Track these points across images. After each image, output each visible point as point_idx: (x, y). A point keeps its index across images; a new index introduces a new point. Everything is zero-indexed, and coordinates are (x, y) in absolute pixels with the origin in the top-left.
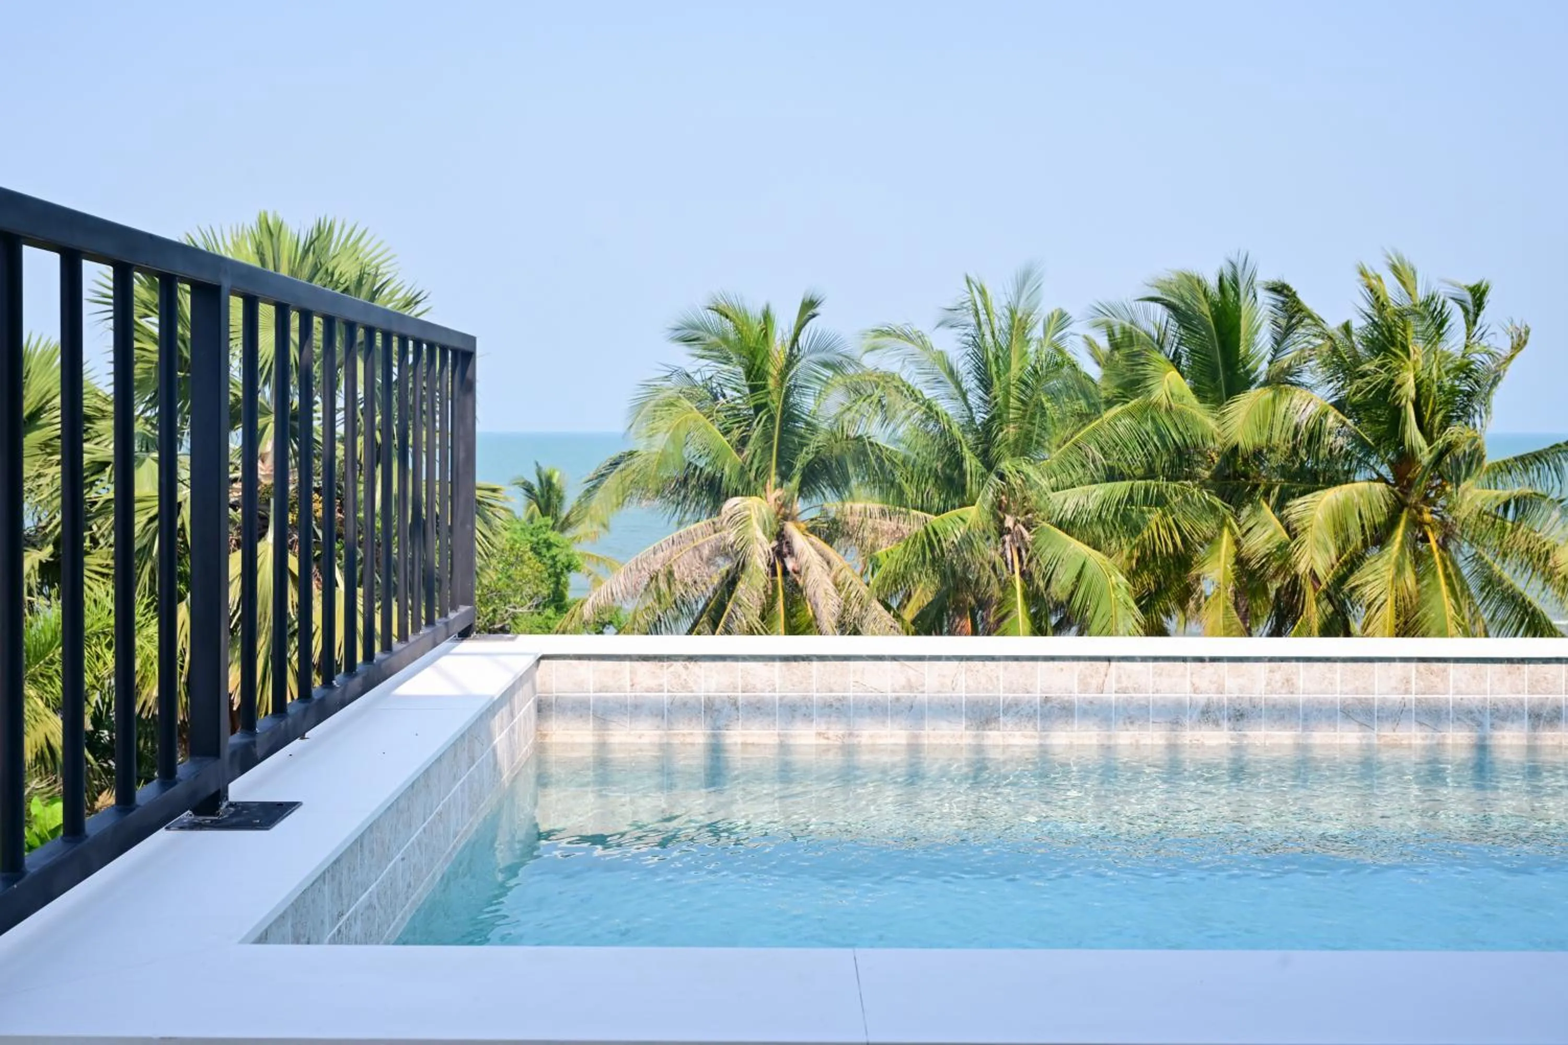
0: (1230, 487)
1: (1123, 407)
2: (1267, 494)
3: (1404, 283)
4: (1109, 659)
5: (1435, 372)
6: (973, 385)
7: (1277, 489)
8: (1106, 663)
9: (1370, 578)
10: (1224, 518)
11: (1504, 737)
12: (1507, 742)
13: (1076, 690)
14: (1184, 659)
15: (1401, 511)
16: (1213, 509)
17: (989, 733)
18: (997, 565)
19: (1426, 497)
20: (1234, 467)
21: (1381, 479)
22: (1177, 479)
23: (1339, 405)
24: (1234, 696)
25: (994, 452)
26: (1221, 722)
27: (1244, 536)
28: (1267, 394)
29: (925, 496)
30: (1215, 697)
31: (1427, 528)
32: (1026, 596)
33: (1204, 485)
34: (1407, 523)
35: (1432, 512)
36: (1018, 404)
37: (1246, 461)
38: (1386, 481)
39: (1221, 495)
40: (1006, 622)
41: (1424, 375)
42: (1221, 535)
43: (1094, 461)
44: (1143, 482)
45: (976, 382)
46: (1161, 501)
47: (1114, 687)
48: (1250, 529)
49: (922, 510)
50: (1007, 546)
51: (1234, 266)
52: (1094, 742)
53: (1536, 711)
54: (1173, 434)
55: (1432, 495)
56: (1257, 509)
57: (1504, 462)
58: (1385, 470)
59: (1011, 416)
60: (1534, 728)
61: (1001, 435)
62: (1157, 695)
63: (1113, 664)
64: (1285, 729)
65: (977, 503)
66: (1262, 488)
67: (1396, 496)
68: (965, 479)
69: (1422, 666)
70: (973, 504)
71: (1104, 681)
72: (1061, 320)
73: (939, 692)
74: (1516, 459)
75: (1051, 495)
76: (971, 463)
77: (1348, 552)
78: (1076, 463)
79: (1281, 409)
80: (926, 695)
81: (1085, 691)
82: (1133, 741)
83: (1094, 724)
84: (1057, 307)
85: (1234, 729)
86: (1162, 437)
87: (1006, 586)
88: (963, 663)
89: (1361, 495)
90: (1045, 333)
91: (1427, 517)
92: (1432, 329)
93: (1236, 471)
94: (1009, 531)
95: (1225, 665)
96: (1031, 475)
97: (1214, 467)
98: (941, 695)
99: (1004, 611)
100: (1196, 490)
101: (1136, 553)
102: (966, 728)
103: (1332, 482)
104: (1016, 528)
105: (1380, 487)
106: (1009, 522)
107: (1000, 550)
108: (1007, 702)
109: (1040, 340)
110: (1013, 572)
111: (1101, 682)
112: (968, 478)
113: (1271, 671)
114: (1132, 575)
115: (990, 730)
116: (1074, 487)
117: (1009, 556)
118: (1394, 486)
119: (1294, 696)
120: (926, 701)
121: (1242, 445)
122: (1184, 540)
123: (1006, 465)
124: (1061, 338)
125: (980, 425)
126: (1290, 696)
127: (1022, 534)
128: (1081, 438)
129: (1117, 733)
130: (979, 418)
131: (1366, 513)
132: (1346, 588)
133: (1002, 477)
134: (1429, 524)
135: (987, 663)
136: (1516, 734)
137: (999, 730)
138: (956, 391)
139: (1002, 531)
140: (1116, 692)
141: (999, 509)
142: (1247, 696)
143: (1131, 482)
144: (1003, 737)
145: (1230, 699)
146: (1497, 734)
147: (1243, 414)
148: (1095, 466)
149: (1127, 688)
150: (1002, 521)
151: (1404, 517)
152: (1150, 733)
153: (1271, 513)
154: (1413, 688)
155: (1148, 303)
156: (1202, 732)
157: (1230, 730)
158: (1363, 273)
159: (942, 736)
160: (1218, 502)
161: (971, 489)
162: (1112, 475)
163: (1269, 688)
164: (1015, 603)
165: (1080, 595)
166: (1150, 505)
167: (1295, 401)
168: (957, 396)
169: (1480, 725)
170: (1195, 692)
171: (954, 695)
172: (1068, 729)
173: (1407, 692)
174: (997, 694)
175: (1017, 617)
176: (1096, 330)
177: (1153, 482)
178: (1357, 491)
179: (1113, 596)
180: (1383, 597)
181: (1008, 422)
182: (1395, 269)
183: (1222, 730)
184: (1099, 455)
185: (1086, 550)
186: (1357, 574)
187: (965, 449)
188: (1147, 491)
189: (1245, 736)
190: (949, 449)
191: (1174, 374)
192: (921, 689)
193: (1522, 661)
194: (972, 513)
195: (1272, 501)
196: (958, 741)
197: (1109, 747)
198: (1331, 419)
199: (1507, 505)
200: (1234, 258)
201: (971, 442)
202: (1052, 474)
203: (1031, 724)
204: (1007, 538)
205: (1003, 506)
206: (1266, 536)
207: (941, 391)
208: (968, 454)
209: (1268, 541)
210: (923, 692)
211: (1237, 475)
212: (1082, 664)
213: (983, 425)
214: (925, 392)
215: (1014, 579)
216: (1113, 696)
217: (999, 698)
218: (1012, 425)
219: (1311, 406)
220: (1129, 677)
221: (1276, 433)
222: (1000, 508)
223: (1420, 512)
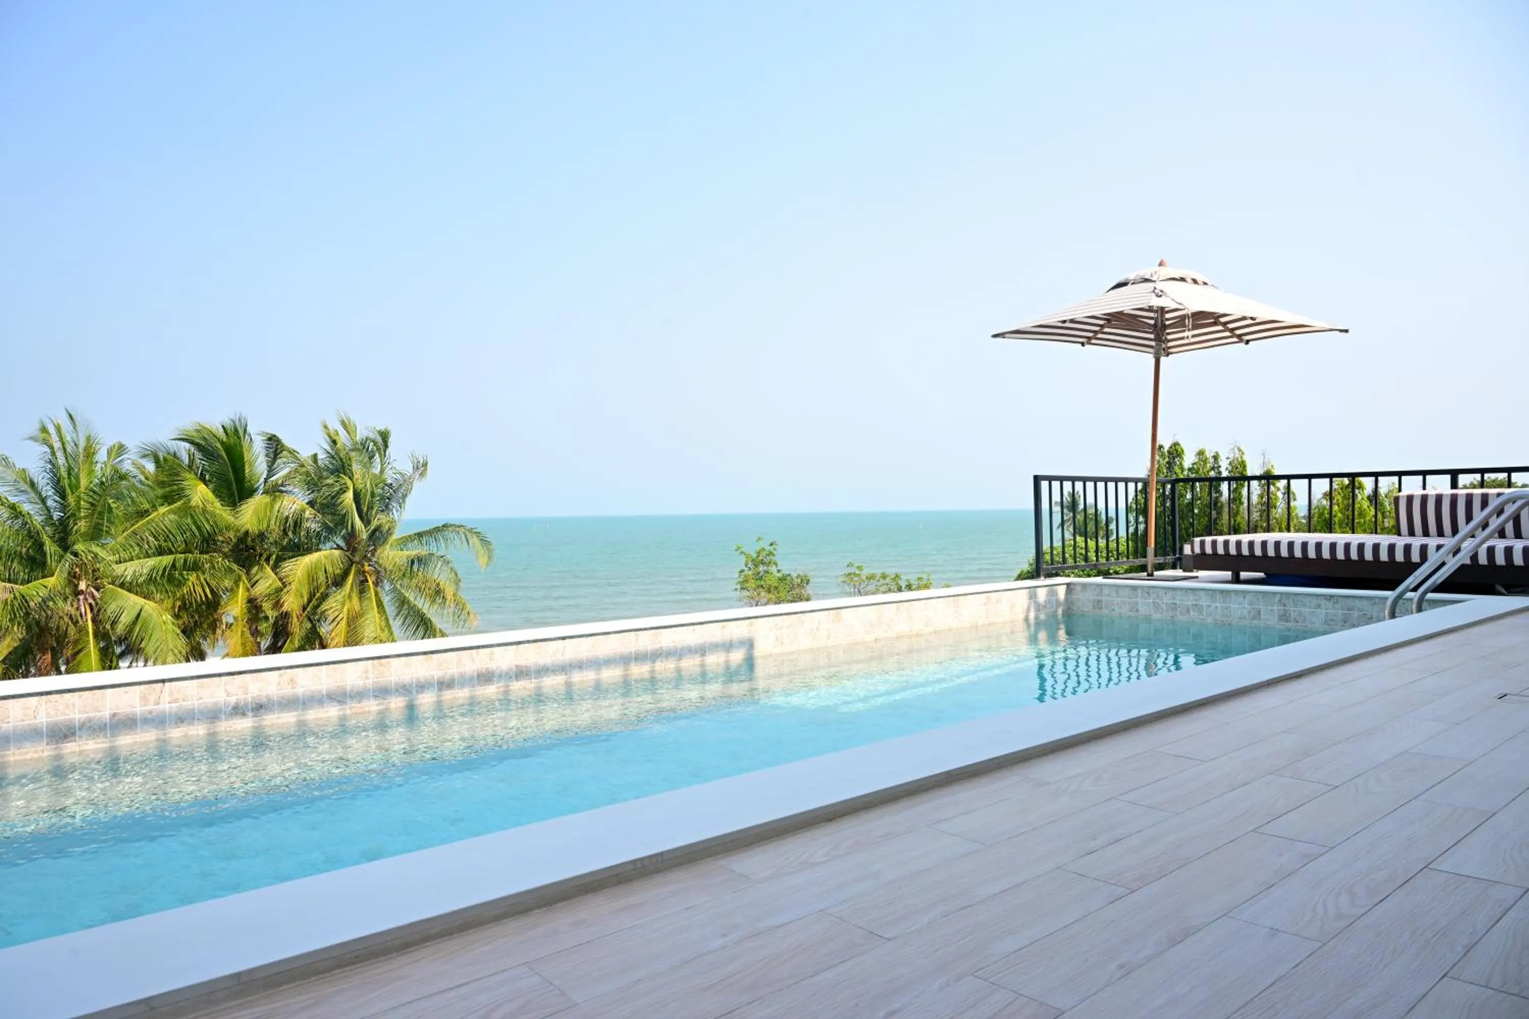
0: (243, 557)
1: (168, 508)
2: (268, 560)
3: (348, 433)
4: (163, 681)
5: (368, 484)
6: (50, 493)
7: (274, 557)
8: (162, 684)
9: (334, 605)
10: (240, 577)
11: (424, 698)
12: (426, 701)
13: (138, 705)
14: (220, 675)
15: (352, 566)
16: (231, 570)
17: (68, 745)
18: (73, 616)
19: (366, 556)
20: (246, 543)
21: (339, 547)
22: (207, 553)
23: (311, 504)
24: (255, 695)
25: (71, 538)
26: (247, 712)
27: (252, 587)
28: (267, 499)
29: (12, 571)
30: (242, 697)
31: (367, 574)
32: (96, 635)
33: (226, 556)
34: (355, 572)
35: (369, 565)
36: (88, 506)
37: (253, 540)
38: (342, 549)
39: (237, 562)
40: (81, 655)
41: (361, 486)
42: (238, 587)
43: (148, 543)
44: (183, 555)
45: (53, 491)
46: (196, 567)
47: (168, 699)
48: (257, 582)
49: (10, 581)
50: (81, 603)
51: (234, 422)
52: (153, 738)
53: (441, 680)
54: (206, 525)
55: (369, 555)
56: (262, 568)
57: (409, 536)
58: (341, 543)
59: (82, 514)
60: (440, 690)
61: (76, 527)
62: (201, 701)
63: (167, 684)
64: (291, 711)
65: (56, 573)
66: (265, 556)
67: (349, 558)
68: (46, 558)
69: (376, 662)
70: (52, 575)
71: (159, 697)
72: (121, 449)
73: (23, 720)
74: (415, 534)
75: (115, 566)
76: (50, 547)
77: (320, 591)
78: (133, 544)
79: (277, 507)
80: (11, 724)
81: (146, 705)
82: (183, 734)
83: (153, 727)
84: (117, 441)
85: (256, 716)
86: (198, 528)
87: (82, 630)
88: (43, 697)
89: (326, 558)
90: (109, 458)
91: (367, 568)
92: (367, 459)
93: (247, 546)
94: (82, 592)
95: (248, 676)
96: (100, 553)
97: (232, 544)
98: (24, 723)
99: (80, 647)
100: (220, 559)
101: (178, 603)
102: (47, 744)
103: (309, 551)
104: (88, 590)
105: (337, 553)
106: (82, 586)
107: (75, 606)
108: (82, 720)
109: (105, 463)
110: (87, 621)
111: (157, 697)
112: (49, 557)
113: (280, 676)
114: (177, 616)
115: (68, 742)
116: (133, 560)
117: (83, 610)
118: (348, 550)
119: (295, 690)
120: (11, 728)
121: (250, 530)
122: (212, 591)
123: (79, 547)
124: (121, 461)
125: (57, 520)
126: (292, 690)
127: (92, 593)
128: (138, 528)
129: (171, 730)
130: (56, 515)
131: (330, 570)
132: (319, 611)
133: (76, 554)
134: (368, 572)
135: (64, 695)
136: (430, 695)
137: (75, 741)
138: (36, 497)
139: (77, 593)
140: (169, 703)
141: (73, 578)
142: (264, 693)
143: (174, 556)
144: (80, 746)
145: (253, 697)
146: (420, 696)
147: (250, 512)
148: (149, 546)
149: (178, 699)
150: (76, 586)
151: (353, 569)
152: (195, 727)
153: (271, 572)
154: (371, 675)
155: (177, 441)
156: (234, 721)
157: (253, 717)
158: (326, 427)
159: (27, 753)
160: (235, 567)
161: (51, 565)
162: (160, 552)
163: (279, 687)
164: (89, 641)
165: (137, 629)
166: (188, 570)
167: (284, 503)
168: (38, 500)
169: (410, 692)
170: (228, 696)
171: (36, 721)
172: (133, 732)
173: (367, 678)
174: (72, 716)
175: (90, 651)
176: (145, 459)
177: (190, 555)
178: (324, 555)
179: (164, 628)
180: (341, 616)
181: (80, 519)
182: (343, 423)
183: (248, 717)
184: (151, 539)
185: (140, 601)
186: (325, 604)
187: (45, 537)
188: (185, 561)
189: (264, 719)
190: (31, 537)
191: (202, 487)
192: (6, 720)
193: (432, 652)
194: (51, 581)
195: (272, 562)
196: (41, 754)
197: (165, 741)
198: (307, 513)
199: (413, 562)
200: (234, 418)
201: (50, 533)
202: (114, 552)
203: (102, 733)
204: (81, 597)
205: (77, 575)
206: (267, 585)
207: (23, 497)
208: (47, 542)
209: (268, 587)
210: (9, 723)
211: (248, 549)
212: (143, 687)
213: (61, 519)
214: (10, 499)
215: (87, 625)
216: (167, 706)
217: (75, 719)
218: (84, 521)
219: (295, 505)
220: (179, 691)
221: (273, 522)
222: (75, 577)
223: (363, 566)
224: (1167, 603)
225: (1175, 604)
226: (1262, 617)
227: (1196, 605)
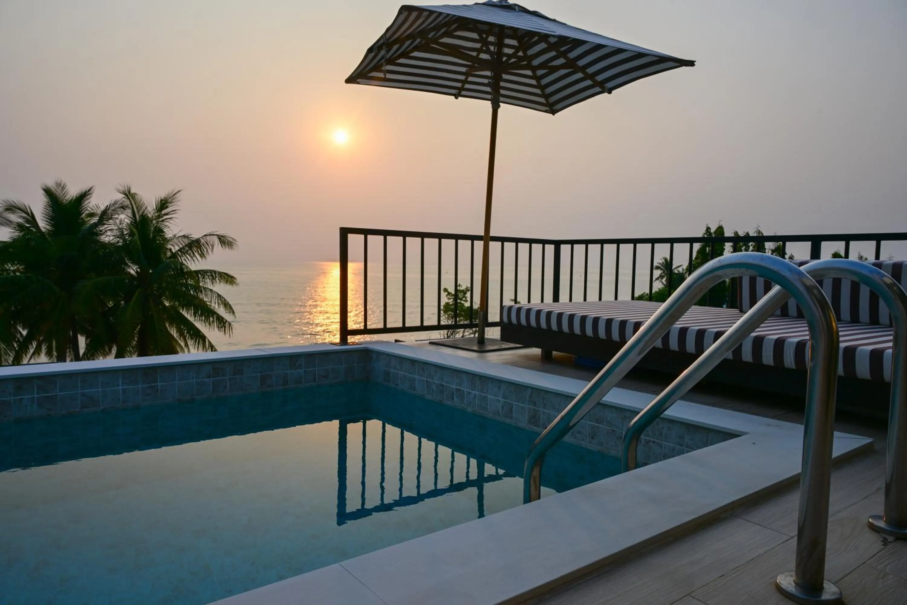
224: (437, 384)
225: (443, 386)
226: (514, 415)
227: (459, 390)
